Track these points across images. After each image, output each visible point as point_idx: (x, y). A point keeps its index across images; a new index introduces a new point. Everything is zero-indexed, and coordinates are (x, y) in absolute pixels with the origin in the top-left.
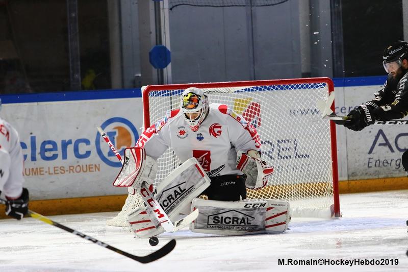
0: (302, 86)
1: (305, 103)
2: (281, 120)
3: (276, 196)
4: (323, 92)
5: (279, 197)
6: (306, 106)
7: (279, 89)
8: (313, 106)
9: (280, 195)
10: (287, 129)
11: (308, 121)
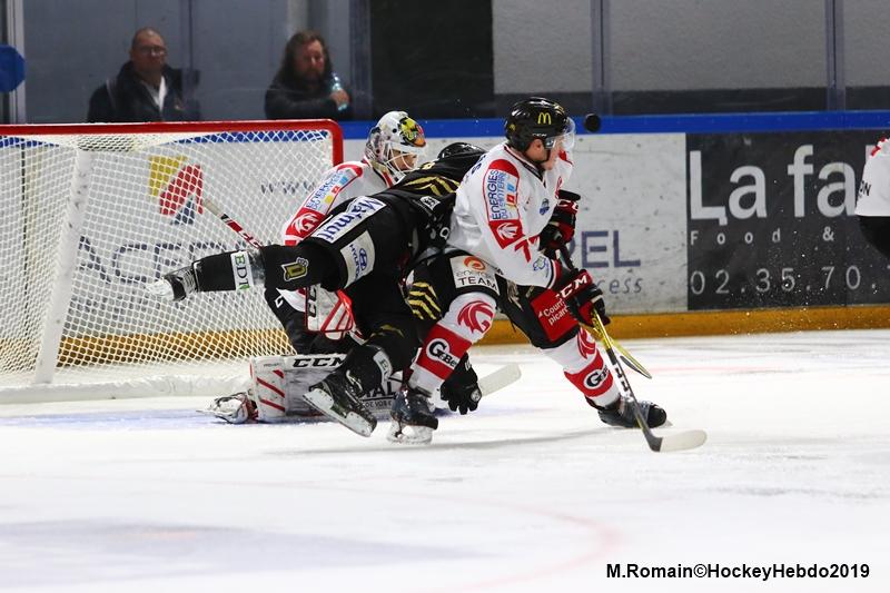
0: (281, 135)
1: (286, 169)
2: (237, 202)
3: (224, 351)
4: (322, 149)
5: (230, 354)
6: (287, 174)
7: (235, 138)
8: (301, 174)
9: (232, 349)
10: (249, 218)
11: (289, 203)
